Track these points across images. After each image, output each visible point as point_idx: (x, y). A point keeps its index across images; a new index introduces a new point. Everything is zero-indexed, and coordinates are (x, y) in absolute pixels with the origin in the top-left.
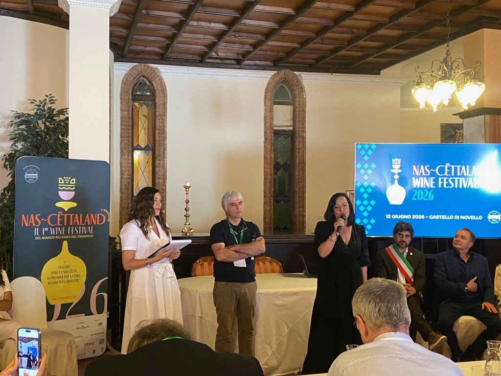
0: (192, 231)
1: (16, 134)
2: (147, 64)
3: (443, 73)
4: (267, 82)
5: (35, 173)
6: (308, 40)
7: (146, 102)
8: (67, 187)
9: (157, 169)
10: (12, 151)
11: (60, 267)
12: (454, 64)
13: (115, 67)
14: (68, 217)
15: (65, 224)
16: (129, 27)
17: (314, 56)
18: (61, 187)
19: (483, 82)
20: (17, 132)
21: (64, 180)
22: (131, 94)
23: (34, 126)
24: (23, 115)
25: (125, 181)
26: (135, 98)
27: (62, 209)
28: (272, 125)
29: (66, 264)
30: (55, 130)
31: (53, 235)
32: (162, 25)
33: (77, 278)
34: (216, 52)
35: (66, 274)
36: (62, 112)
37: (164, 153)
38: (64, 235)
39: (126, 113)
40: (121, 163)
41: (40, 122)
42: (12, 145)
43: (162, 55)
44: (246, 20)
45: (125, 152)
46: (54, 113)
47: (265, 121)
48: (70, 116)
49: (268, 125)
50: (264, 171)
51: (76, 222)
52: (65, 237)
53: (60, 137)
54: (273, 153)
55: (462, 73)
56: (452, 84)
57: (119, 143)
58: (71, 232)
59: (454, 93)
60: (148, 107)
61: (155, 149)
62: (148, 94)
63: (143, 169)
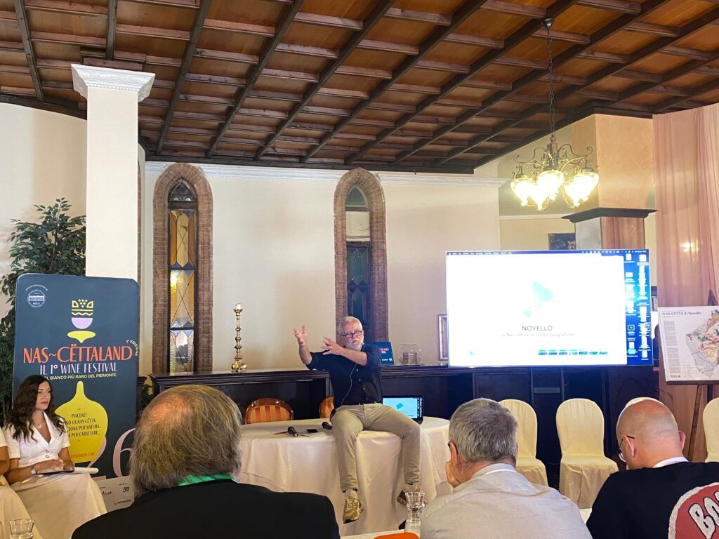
0: (245, 366)
1: (18, 250)
2: (187, 164)
3: (547, 163)
4: (337, 184)
5: (41, 295)
6: (386, 131)
7: (186, 210)
8: (82, 312)
9: (200, 293)
10: (13, 270)
11: (72, 415)
12: (560, 152)
13: (146, 167)
14: (84, 351)
15: (80, 360)
16: (164, 116)
17: (393, 151)
18: (75, 312)
19: (597, 172)
20: (20, 247)
21: (79, 303)
22: (166, 200)
23: (42, 239)
24: (26, 225)
25: (159, 309)
26: (172, 206)
27: (75, 341)
28: (344, 236)
29: (81, 412)
30: (69, 243)
31: (64, 374)
32: (205, 113)
33: (96, 430)
34: (273, 148)
35: (81, 425)
36: (78, 220)
37: (209, 272)
38: (78, 374)
39: (161, 223)
40: (154, 285)
41: (49, 234)
42: (14, 262)
43: (206, 151)
44: (309, 107)
45: (159, 272)
46: (68, 221)
47: (336, 231)
48: (88, 225)
49: (340, 236)
50: (336, 292)
51: (94, 358)
52: (80, 377)
53: (75, 252)
54: (346, 270)
55: (571, 163)
56: (559, 175)
57: (152, 262)
58: (87, 370)
59: (562, 187)
60: (189, 217)
61: (197, 269)
62: (189, 200)
63: (182, 293)
